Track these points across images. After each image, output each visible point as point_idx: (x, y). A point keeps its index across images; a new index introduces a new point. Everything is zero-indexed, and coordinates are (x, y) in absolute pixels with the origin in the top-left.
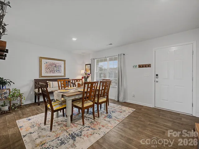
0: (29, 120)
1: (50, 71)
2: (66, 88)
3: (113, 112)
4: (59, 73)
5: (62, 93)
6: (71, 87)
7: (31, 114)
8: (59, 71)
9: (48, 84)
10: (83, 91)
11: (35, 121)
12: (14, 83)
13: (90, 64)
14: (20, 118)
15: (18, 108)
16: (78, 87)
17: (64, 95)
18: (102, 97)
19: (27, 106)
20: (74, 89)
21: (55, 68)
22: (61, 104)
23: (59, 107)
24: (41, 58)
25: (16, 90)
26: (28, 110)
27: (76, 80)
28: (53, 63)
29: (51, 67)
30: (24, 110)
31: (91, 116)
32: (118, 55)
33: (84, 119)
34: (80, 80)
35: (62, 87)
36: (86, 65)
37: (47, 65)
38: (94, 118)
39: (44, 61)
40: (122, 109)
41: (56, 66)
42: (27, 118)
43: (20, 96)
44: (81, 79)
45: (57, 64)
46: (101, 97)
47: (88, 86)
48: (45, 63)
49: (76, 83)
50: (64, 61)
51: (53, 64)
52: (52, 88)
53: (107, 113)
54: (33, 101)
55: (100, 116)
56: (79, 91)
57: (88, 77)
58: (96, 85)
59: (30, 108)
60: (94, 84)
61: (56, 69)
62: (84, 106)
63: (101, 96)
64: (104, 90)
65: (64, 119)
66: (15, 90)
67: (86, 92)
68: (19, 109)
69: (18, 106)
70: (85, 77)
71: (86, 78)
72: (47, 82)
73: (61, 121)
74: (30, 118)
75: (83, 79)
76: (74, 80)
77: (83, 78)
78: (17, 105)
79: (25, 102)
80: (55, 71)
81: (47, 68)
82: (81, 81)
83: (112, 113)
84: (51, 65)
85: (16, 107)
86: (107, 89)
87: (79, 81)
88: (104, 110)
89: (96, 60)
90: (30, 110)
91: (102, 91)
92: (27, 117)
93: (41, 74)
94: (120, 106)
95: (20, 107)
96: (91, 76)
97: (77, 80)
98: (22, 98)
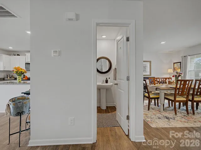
10: (175, 87)
13: (180, 62)
16: (169, 84)
17: (158, 88)
23: (154, 96)
35: (152, 84)
36: (174, 63)
38: (188, 114)
44: (170, 78)
47: (181, 83)
50: (150, 62)
56: (170, 87)
57: (180, 76)
60: (188, 82)
62: (177, 100)
63: (197, 94)
67: (178, 89)
71: (177, 77)
77: (173, 76)
89: (189, 57)
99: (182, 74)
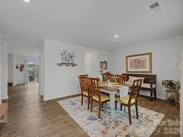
1: (134, 67)
8: (143, 66)
21: (139, 64)
24: (127, 57)
28: (137, 58)
29: (135, 63)
39: (129, 59)
41: (140, 62)
45: (140, 60)
50: (150, 54)
72: (129, 76)
80: (139, 67)
81: (131, 64)
84: (135, 61)
93: (127, 70)
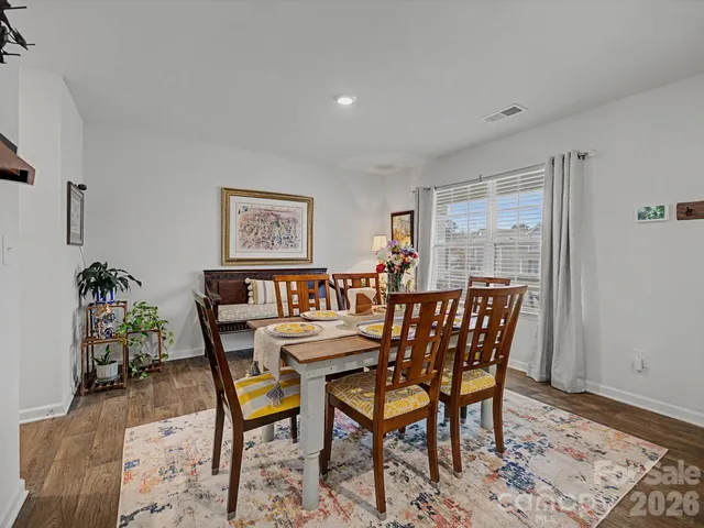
0: (168, 432)
1: (258, 243)
2: (307, 314)
3: (530, 447)
4: (290, 250)
5: (282, 342)
6: (329, 308)
7: (180, 405)
8: (290, 241)
9: (250, 288)
10: (380, 334)
11: (184, 444)
12: (140, 283)
13: (411, 213)
14: (143, 418)
15: (147, 372)
16: (358, 311)
17: (291, 355)
18: (476, 367)
19: (179, 367)
20: (342, 322)
21: (276, 231)
22: (276, 393)
23: (269, 407)
24: (228, 192)
25: (145, 308)
26: (177, 384)
27: (351, 276)
28: (269, 208)
29: (262, 225)
30: (163, 384)
31: (419, 457)
32: (547, 162)
33: (386, 473)
34: (368, 276)
35: (291, 307)
36: (393, 215)
37: (246, 218)
38: (435, 477)
39: (236, 202)
40: (581, 433)
41: (280, 222)
42: (161, 424)
43: (158, 327)
44: (372, 275)
45: (283, 215)
46: (471, 367)
47: (408, 312)
48: (242, 210)
49: (352, 294)
50: (310, 201)
51: (269, 213)
52: (261, 308)
53: (500, 449)
54: (201, 351)
55: (463, 465)
56: (360, 335)
57: (405, 265)
58: (449, 306)
59: (187, 376)
60: (439, 304)
61: (277, 234)
62: (387, 416)
63: (471, 361)
64: (489, 333)
65: (293, 456)
66: (143, 307)
67: (395, 343)
68: (150, 377)
69: (150, 367)
70: (391, 266)
71: (395, 272)
72: (248, 280)
73: (282, 464)
74: (174, 422)
75: (384, 277)
76: (345, 277)
77: (380, 269)
78: (145, 362)
79: (173, 353)
80: (275, 242)
81: (247, 228)
82: (372, 281)
83: (525, 453)
84: (263, 216)
85: (143, 368)
86: (502, 329)
87: (363, 281)
88: (479, 431)
89: (435, 192)
90: (185, 386)
91: (475, 340)
92: (165, 418)
93: (227, 253)
94: (566, 415)
95: (157, 369)
96: (417, 261)
97: (356, 278)
98: (164, 338)
99: (415, 257)
